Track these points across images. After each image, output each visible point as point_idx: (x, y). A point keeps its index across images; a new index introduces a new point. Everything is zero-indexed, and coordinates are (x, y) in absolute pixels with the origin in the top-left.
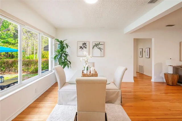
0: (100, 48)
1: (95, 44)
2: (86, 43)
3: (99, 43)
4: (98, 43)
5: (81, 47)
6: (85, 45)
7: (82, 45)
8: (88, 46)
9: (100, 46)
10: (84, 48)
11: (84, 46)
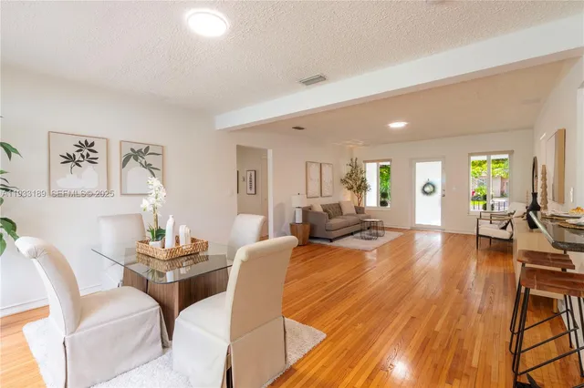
0: (148, 166)
1: (132, 150)
2: (92, 144)
3: (147, 149)
4: (143, 147)
5: (69, 158)
6: (90, 150)
7: (72, 150)
8: (101, 155)
9: (149, 159)
10: (85, 164)
11: (84, 152)
